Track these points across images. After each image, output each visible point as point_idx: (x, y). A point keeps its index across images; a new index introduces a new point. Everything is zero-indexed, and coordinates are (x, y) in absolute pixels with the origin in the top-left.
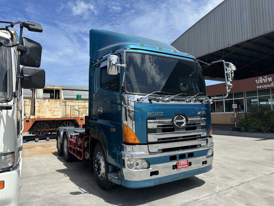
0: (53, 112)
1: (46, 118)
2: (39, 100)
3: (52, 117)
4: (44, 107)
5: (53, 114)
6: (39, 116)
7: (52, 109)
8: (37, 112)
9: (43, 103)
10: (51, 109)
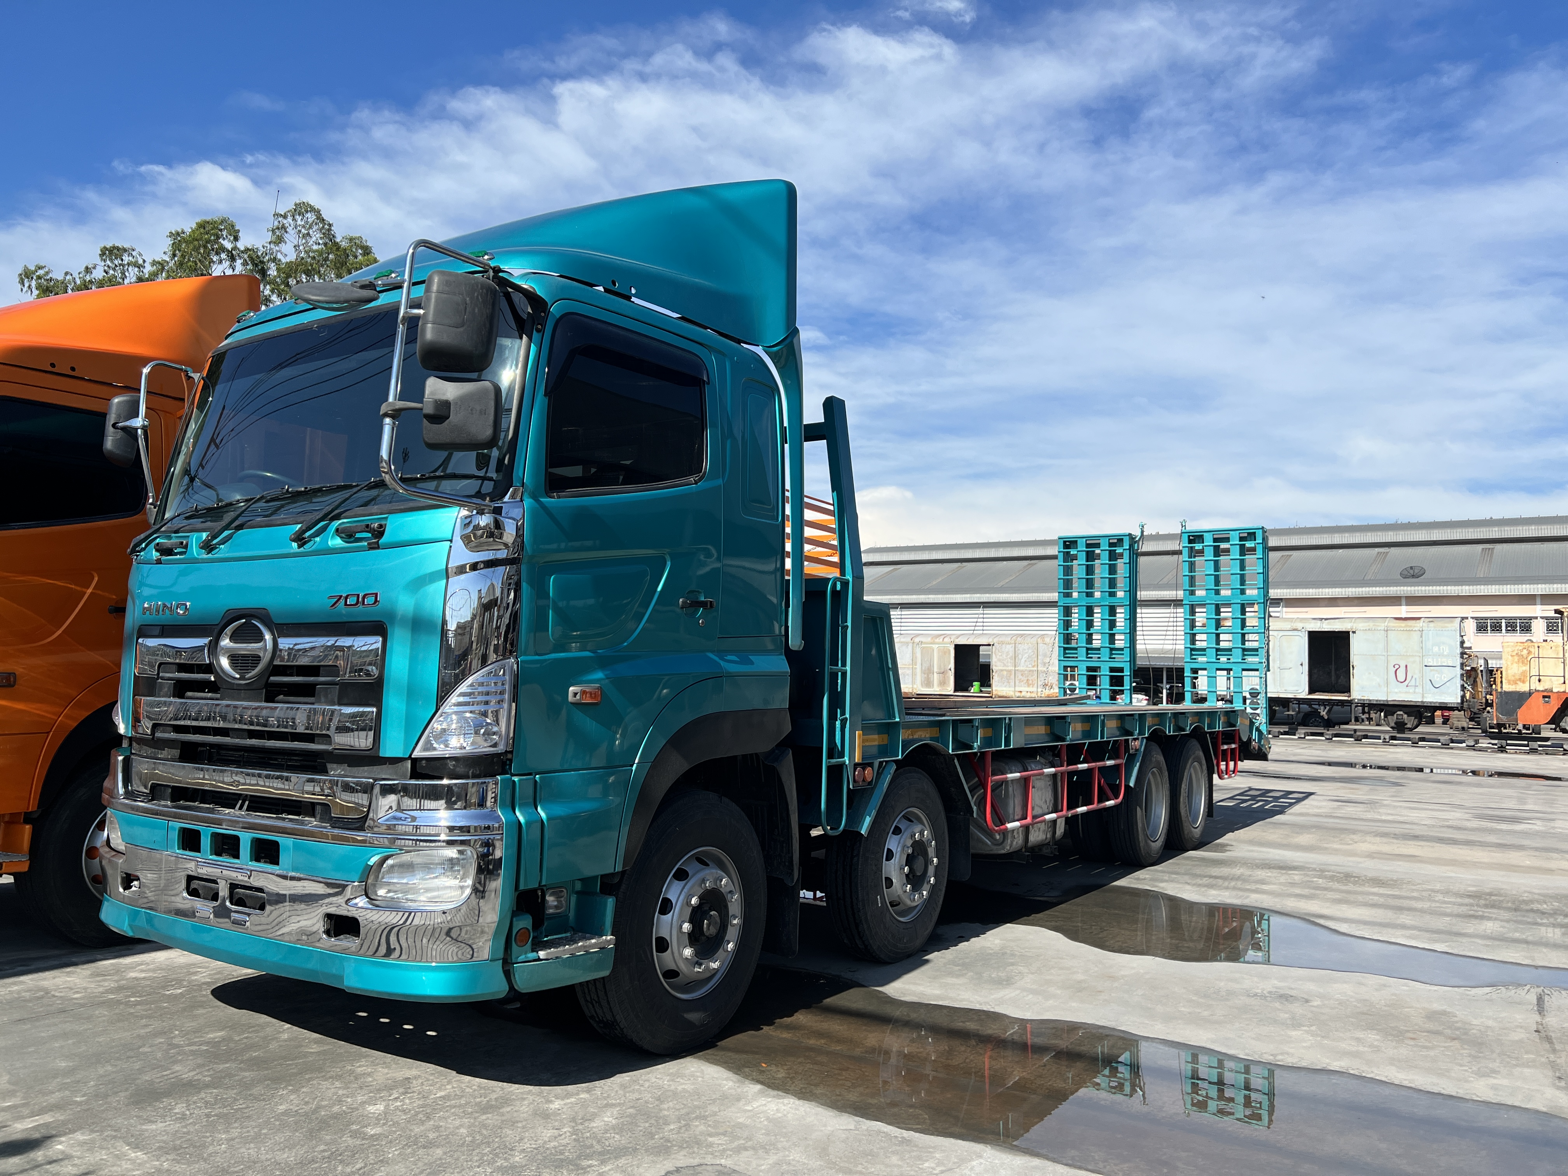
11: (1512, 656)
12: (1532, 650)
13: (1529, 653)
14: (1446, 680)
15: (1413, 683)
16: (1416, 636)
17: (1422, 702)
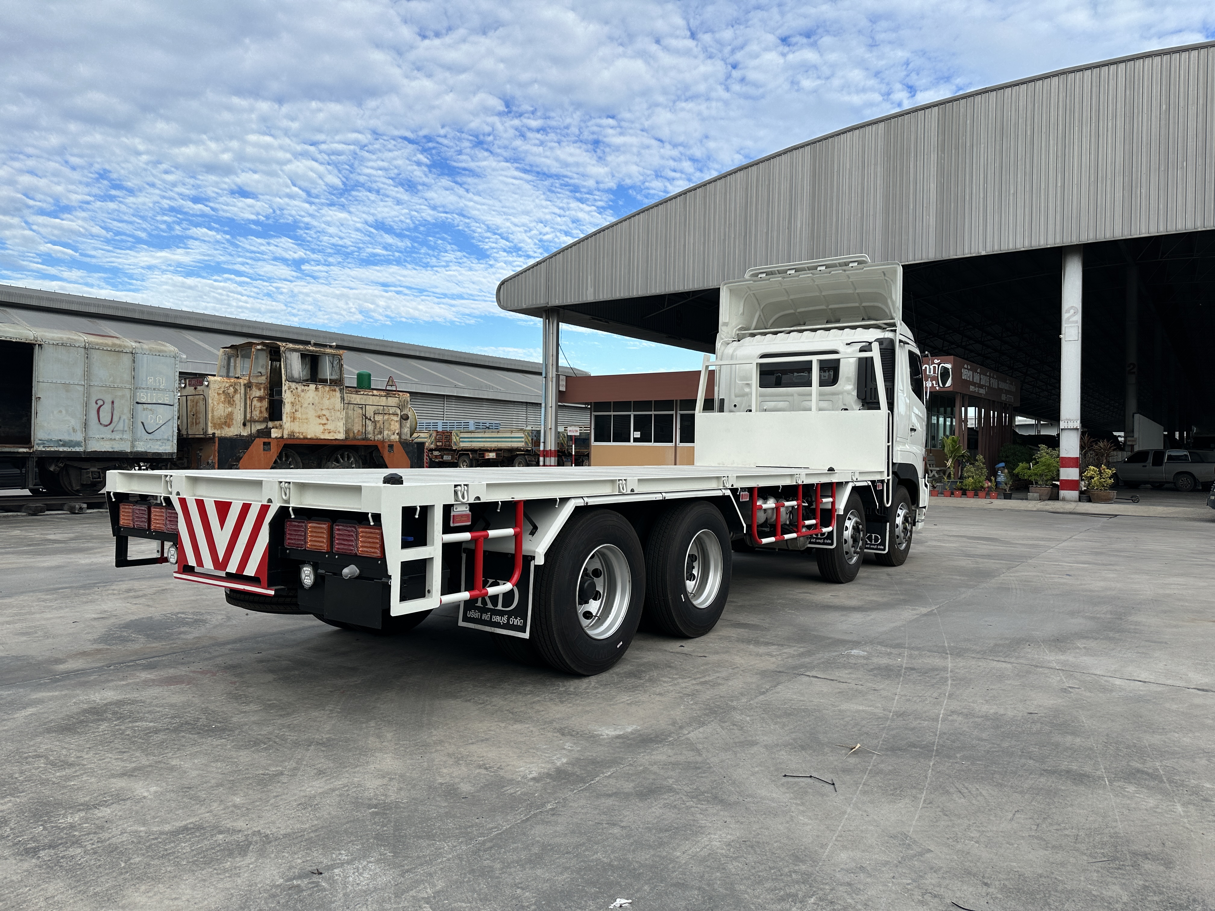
0: (324, 421)
1: (309, 437)
2: (293, 385)
3: (322, 437)
4: (305, 405)
5: (326, 427)
6: (293, 432)
7: (324, 412)
8: (289, 419)
9: (303, 394)
10: (320, 413)
11: (219, 394)
12: (237, 387)
13: (236, 391)
14: (161, 422)
15: (120, 426)
16: (126, 360)
17: (131, 452)
